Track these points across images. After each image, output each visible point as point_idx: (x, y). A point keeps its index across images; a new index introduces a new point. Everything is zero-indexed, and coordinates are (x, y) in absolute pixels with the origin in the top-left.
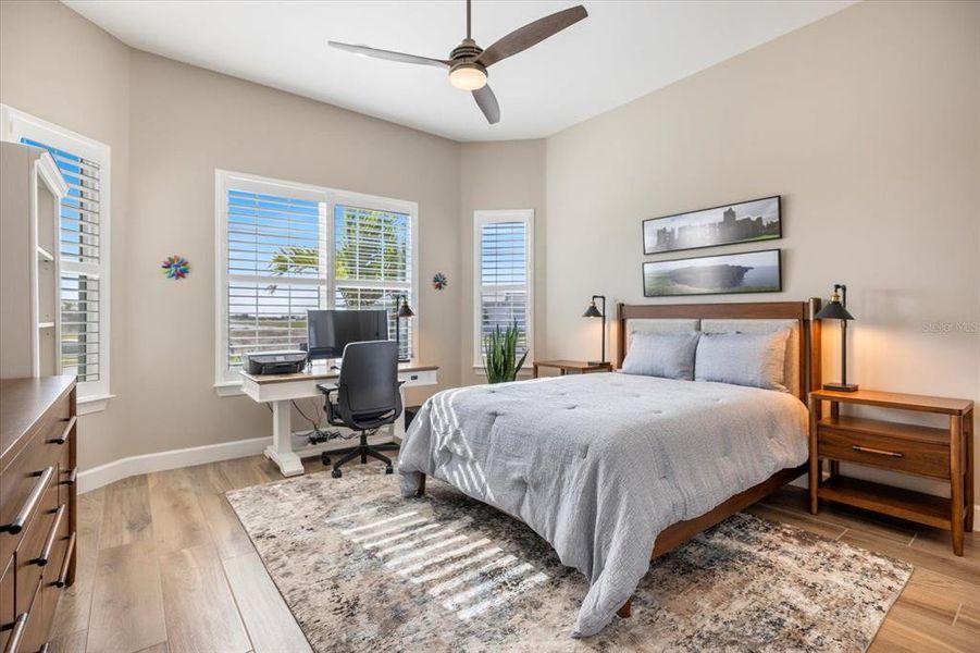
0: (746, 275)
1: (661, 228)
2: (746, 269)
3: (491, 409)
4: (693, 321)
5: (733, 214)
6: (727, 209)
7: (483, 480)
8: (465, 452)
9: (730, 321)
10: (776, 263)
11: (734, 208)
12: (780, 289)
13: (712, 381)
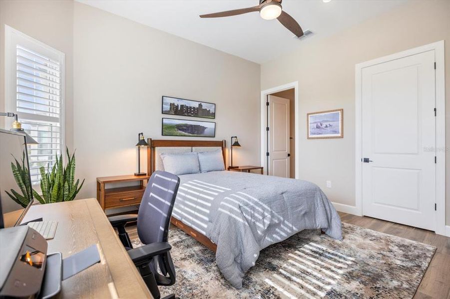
0: (206, 130)
1: (172, 102)
2: (206, 128)
3: (280, 192)
4: (190, 148)
5: (202, 105)
6: (200, 103)
7: (291, 225)
8: (279, 219)
9: (203, 147)
10: (214, 127)
11: (202, 104)
12: (214, 137)
13: (210, 171)
